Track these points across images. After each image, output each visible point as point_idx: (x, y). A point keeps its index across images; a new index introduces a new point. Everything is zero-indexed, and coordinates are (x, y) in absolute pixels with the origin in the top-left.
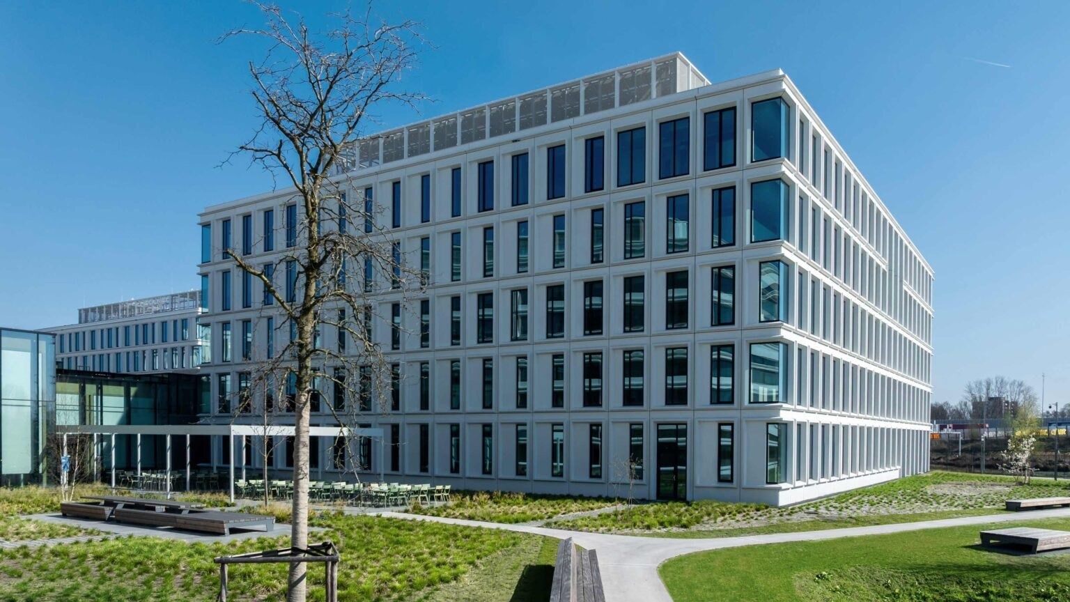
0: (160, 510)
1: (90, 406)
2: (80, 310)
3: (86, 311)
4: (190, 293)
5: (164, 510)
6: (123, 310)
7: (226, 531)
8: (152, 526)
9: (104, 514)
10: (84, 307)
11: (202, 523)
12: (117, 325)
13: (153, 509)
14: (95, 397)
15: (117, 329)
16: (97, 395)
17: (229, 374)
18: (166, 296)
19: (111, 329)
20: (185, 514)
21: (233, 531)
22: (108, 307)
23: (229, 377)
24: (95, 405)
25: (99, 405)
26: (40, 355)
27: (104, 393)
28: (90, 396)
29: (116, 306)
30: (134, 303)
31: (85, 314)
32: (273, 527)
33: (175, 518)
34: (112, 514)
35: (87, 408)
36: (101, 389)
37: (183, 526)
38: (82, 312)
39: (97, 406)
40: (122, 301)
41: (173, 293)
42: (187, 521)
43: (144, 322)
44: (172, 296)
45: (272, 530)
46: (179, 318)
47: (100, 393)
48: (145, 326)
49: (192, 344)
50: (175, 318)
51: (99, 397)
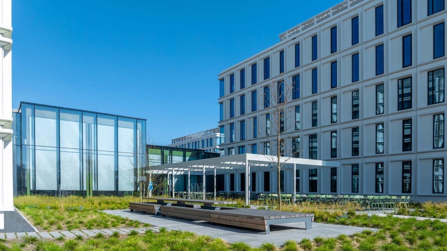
0: (197, 206)
1: (166, 160)
2: (172, 140)
3: (174, 140)
4: (213, 129)
5: (200, 207)
6: (188, 138)
7: (267, 228)
8: (190, 220)
9: (154, 210)
10: (174, 139)
11: (238, 219)
12: (185, 143)
13: (192, 206)
14: (169, 156)
15: (185, 144)
16: (170, 155)
17: (233, 148)
18: (204, 131)
19: (183, 145)
20: (217, 210)
21: (273, 228)
22: (182, 138)
23: (233, 150)
24: (169, 160)
25: (171, 160)
26: (138, 131)
27: (173, 154)
28: (166, 156)
29: (185, 137)
30: (191, 136)
31: (174, 141)
32: (312, 225)
33: (210, 213)
34: (160, 210)
35: (165, 161)
36: (172, 152)
37: (216, 221)
38: (173, 140)
39: (170, 161)
40: (187, 135)
41: (206, 130)
42: (221, 216)
43: (195, 141)
44: (206, 131)
45: (311, 228)
46: (209, 138)
47: (171, 154)
48: (196, 142)
49: (214, 147)
50: (207, 138)
51: (171, 156)
